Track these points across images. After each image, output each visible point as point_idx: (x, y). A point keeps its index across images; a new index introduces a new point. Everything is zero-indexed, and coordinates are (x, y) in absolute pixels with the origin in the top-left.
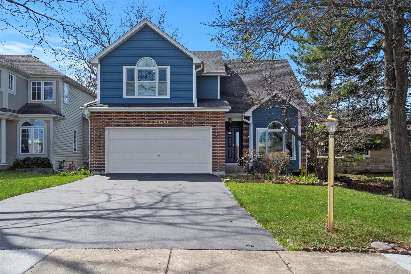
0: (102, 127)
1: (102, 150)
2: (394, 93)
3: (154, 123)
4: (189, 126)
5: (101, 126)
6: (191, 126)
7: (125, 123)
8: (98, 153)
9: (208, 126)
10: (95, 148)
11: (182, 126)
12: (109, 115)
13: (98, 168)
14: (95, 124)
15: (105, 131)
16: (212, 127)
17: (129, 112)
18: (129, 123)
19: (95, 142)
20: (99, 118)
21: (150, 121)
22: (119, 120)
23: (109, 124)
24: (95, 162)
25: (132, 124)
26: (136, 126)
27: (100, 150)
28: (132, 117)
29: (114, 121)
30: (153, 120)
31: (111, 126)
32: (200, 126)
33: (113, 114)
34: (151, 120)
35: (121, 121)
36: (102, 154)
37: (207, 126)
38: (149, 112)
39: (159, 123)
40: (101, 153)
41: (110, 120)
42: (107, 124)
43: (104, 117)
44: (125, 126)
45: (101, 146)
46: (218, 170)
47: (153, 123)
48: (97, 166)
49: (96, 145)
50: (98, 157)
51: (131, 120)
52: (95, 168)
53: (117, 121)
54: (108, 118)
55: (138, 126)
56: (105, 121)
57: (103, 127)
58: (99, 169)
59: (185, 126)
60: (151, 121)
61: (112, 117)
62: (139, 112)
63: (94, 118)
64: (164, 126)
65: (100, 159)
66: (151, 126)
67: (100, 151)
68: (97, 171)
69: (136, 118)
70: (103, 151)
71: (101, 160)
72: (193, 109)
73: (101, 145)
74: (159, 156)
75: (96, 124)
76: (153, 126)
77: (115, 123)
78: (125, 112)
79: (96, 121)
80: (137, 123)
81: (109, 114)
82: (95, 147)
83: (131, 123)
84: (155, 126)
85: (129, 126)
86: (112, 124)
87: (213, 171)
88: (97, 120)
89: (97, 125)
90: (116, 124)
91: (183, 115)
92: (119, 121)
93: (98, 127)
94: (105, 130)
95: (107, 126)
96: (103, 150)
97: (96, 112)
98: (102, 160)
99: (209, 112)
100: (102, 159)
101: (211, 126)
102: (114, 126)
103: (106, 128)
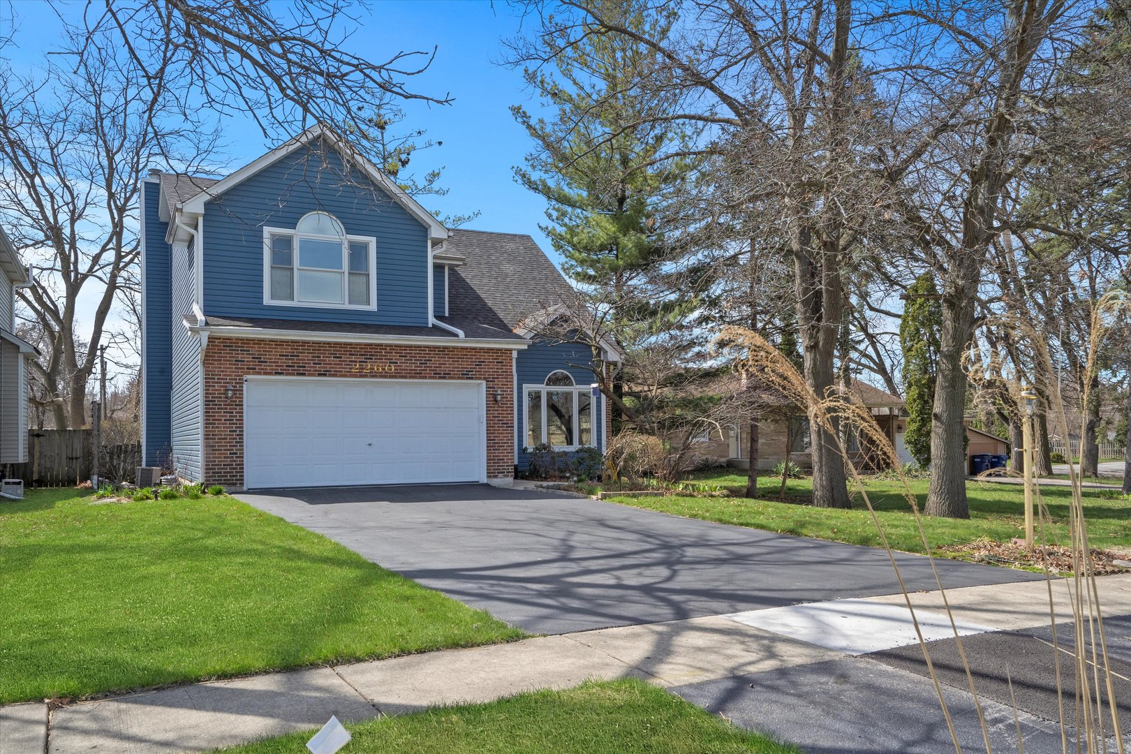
0: (235, 376)
1: (236, 431)
2: (817, 333)
3: (363, 369)
4: (440, 378)
5: (233, 372)
6: (445, 378)
7: (294, 366)
8: (226, 439)
9: (480, 379)
10: (217, 427)
11: (425, 378)
12: (252, 347)
13: (227, 476)
14: (215, 368)
15: (242, 387)
16: (487, 381)
17: (304, 342)
18: (305, 367)
19: (217, 412)
20: (228, 353)
21: (353, 364)
22: (279, 359)
23: (255, 369)
24: (219, 461)
25: (310, 371)
26: (319, 375)
27: (230, 431)
28: (311, 353)
29: (266, 362)
30: (360, 362)
31: (259, 373)
32: (463, 378)
33: (265, 344)
34: (356, 362)
35: (284, 363)
36: (236, 442)
37: (476, 378)
38: (351, 344)
39: (373, 369)
40: (234, 439)
41: (257, 358)
42: (248, 368)
43: (241, 350)
44: (293, 374)
45: (235, 421)
46: (500, 475)
47: (360, 369)
48: (224, 472)
49: (221, 420)
50: (225, 450)
51: (308, 360)
52: (219, 476)
53: (274, 362)
54: (252, 354)
55: (325, 375)
56: (244, 361)
57: (239, 376)
58: (229, 480)
59: (431, 378)
60: (356, 365)
61: (260, 351)
62: (329, 343)
63: (216, 353)
64: (385, 377)
65: (230, 454)
66: (356, 376)
67: (230, 435)
68: (225, 484)
69: (320, 357)
70: (238, 435)
71: (232, 457)
72: (456, 342)
73: (233, 420)
74: (370, 445)
75: (220, 368)
76: (361, 376)
77: (270, 366)
78: (293, 342)
79: (220, 360)
80: (322, 367)
81: (254, 344)
82: (218, 424)
83: (309, 367)
84: (365, 376)
85: (303, 374)
86: (262, 369)
87: (489, 477)
88: (222, 357)
89: (223, 371)
90: (273, 369)
91: (428, 354)
92: (277, 362)
93: (225, 375)
94: (242, 383)
95: (249, 374)
96: (238, 433)
97: (220, 339)
98: (236, 457)
99: (481, 349)
100: (236, 453)
101: (485, 379)
102: (265, 374)
103: (245, 377)
